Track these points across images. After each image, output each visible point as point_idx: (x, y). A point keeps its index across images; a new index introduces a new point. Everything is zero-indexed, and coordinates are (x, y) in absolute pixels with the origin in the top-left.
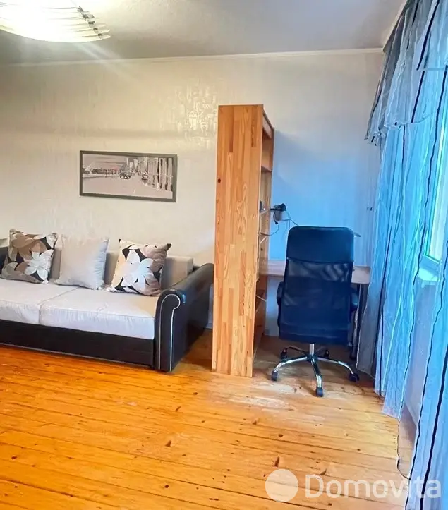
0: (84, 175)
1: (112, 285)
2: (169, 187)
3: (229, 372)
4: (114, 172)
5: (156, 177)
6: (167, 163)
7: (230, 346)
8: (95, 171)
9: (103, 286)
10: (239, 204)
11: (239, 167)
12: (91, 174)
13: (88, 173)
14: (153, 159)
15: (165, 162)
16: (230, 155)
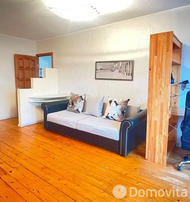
0: (97, 71)
1: (105, 116)
2: (130, 74)
3: (154, 162)
4: (108, 69)
5: (125, 70)
6: (130, 64)
7: (155, 149)
8: (101, 69)
9: (102, 116)
10: (160, 80)
11: (160, 62)
12: (99, 71)
13: (98, 70)
14: (123, 63)
15: (128, 64)
16: (156, 57)
